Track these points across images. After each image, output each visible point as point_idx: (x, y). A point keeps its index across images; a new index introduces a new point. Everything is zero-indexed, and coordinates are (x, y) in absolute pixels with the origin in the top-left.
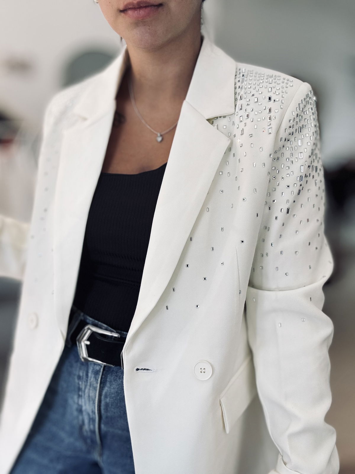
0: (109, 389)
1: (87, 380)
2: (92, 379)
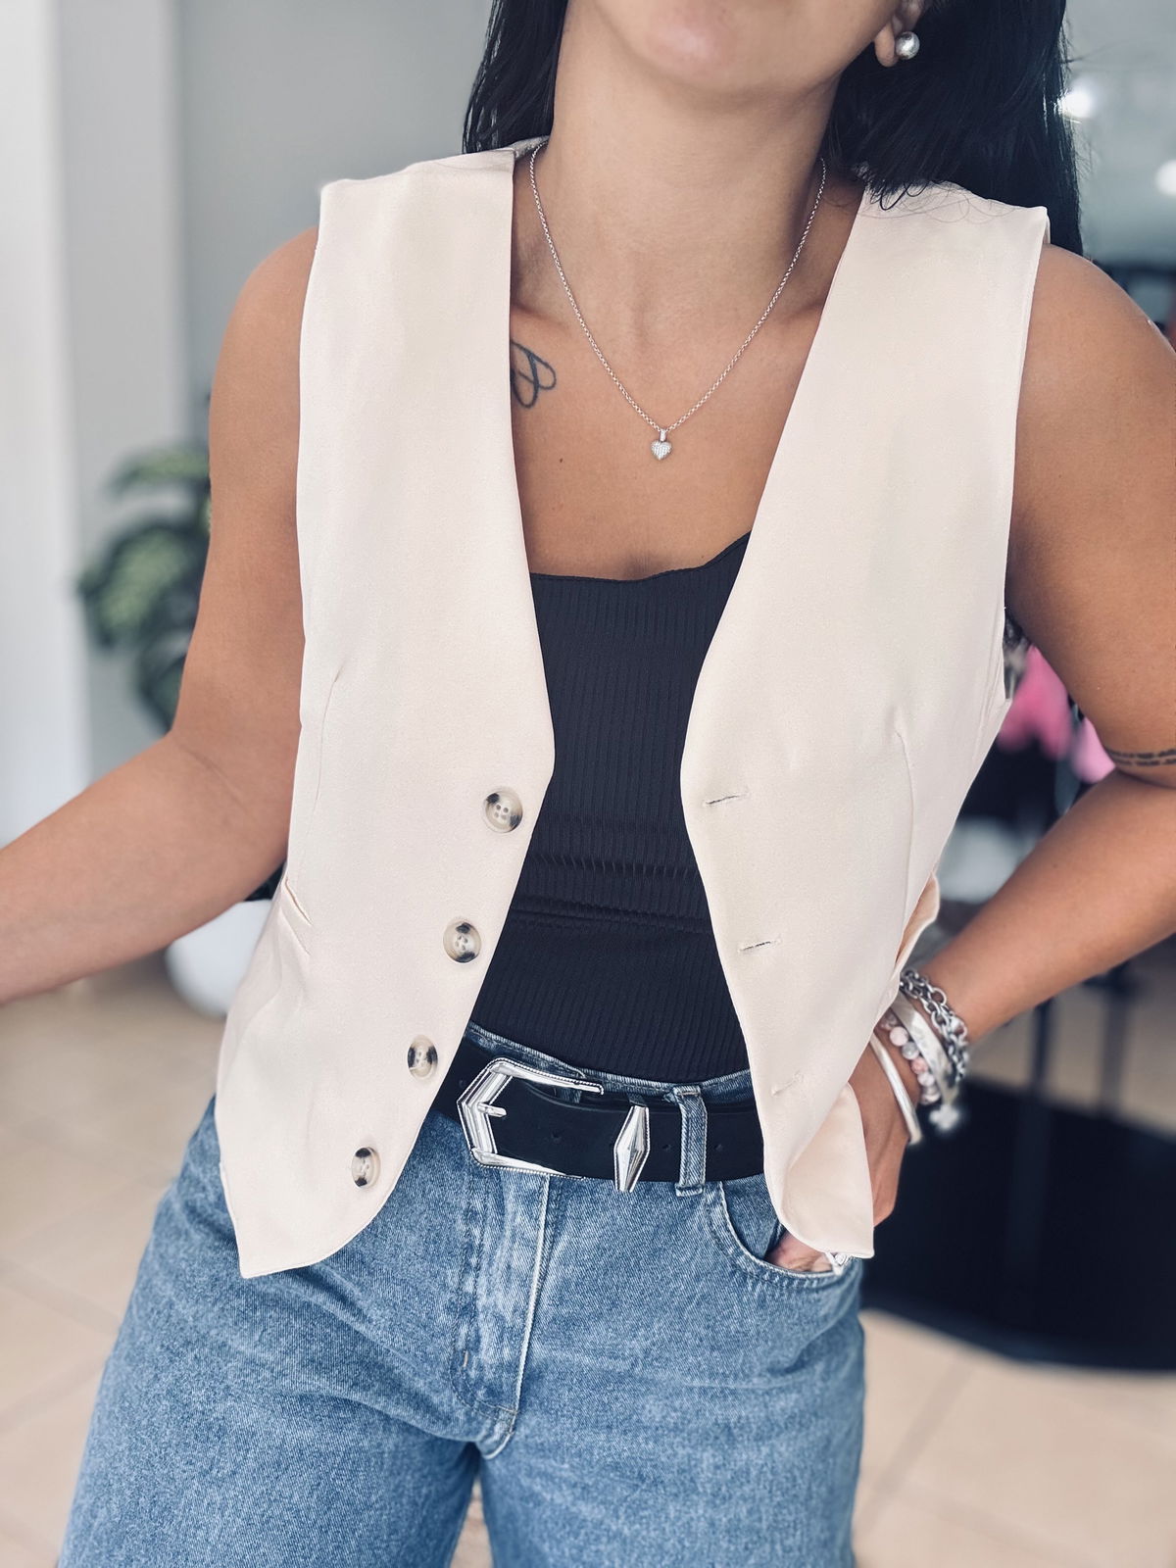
0: (574, 1240)
1: (501, 1224)
2: (518, 1220)
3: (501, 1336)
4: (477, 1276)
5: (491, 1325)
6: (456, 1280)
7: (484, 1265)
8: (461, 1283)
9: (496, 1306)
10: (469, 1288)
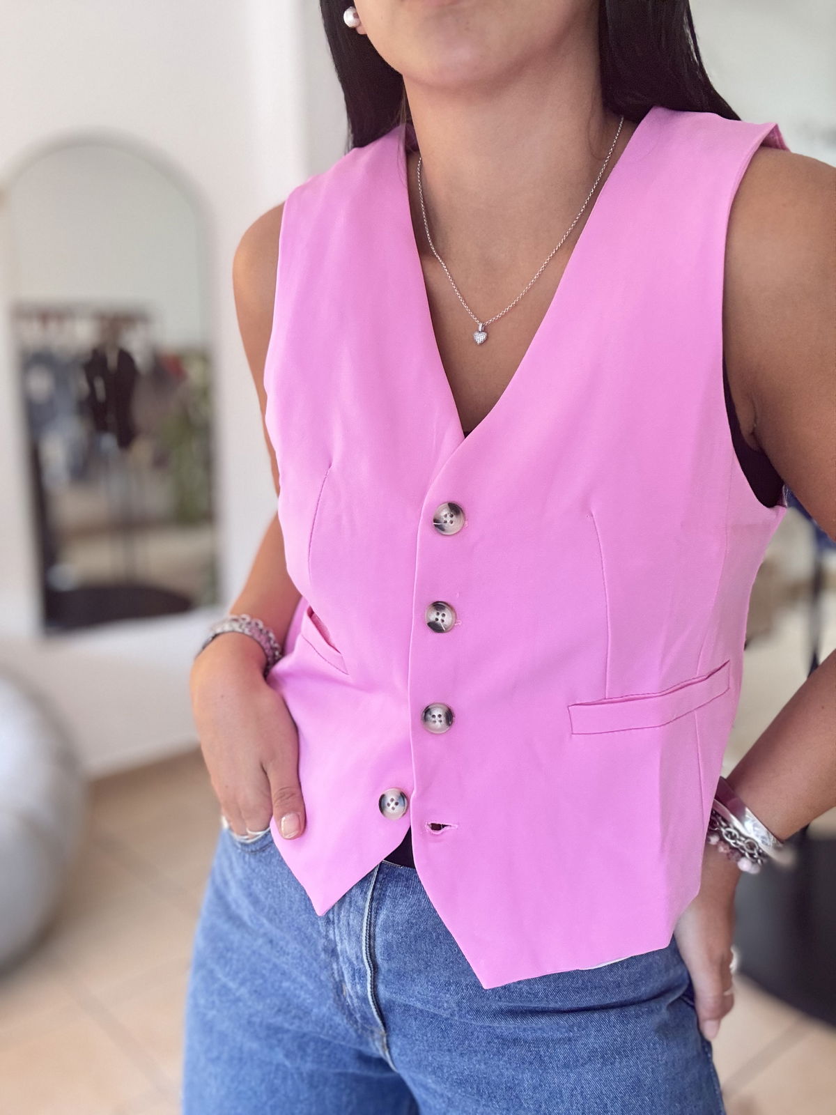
3: (353, 975)
4: (334, 929)
5: (347, 965)
6: (324, 928)
7: (336, 921)
8: (327, 931)
9: (346, 952)
10: (331, 936)
